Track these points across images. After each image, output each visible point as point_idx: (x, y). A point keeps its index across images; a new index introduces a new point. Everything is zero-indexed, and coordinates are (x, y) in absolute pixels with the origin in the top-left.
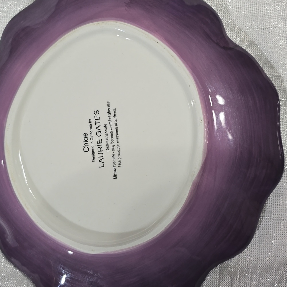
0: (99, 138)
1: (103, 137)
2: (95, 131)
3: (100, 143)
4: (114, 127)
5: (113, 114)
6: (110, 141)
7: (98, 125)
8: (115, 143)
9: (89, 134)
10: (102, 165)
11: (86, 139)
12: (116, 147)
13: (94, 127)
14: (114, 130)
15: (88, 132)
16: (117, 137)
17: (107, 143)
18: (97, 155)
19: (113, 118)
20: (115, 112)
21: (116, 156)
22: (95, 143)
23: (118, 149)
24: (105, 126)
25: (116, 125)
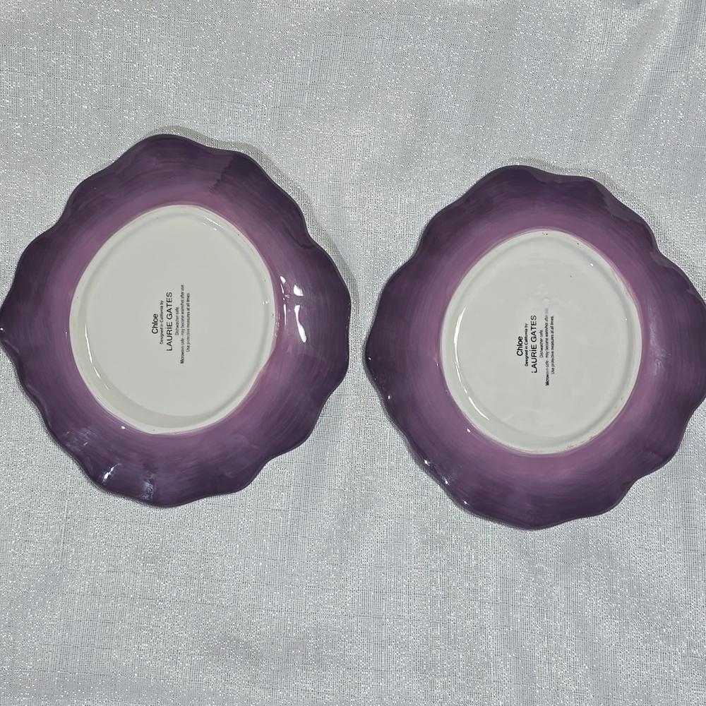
0: (170, 321)
1: (173, 320)
2: (165, 313)
3: (170, 326)
4: (186, 311)
5: (186, 298)
6: (180, 325)
7: (169, 307)
8: (186, 328)
9: (159, 316)
10: (169, 348)
11: (156, 320)
12: (186, 332)
13: (165, 309)
14: (185, 315)
15: (159, 313)
16: (188, 322)
17: (177, 326)
18: (166, 338)
19: (185, 302)
20: (188, 297)
21: (185, 341)
22: (165, 326)
23: (188, 333)
24: (177, 309)
25: (188, 309)
